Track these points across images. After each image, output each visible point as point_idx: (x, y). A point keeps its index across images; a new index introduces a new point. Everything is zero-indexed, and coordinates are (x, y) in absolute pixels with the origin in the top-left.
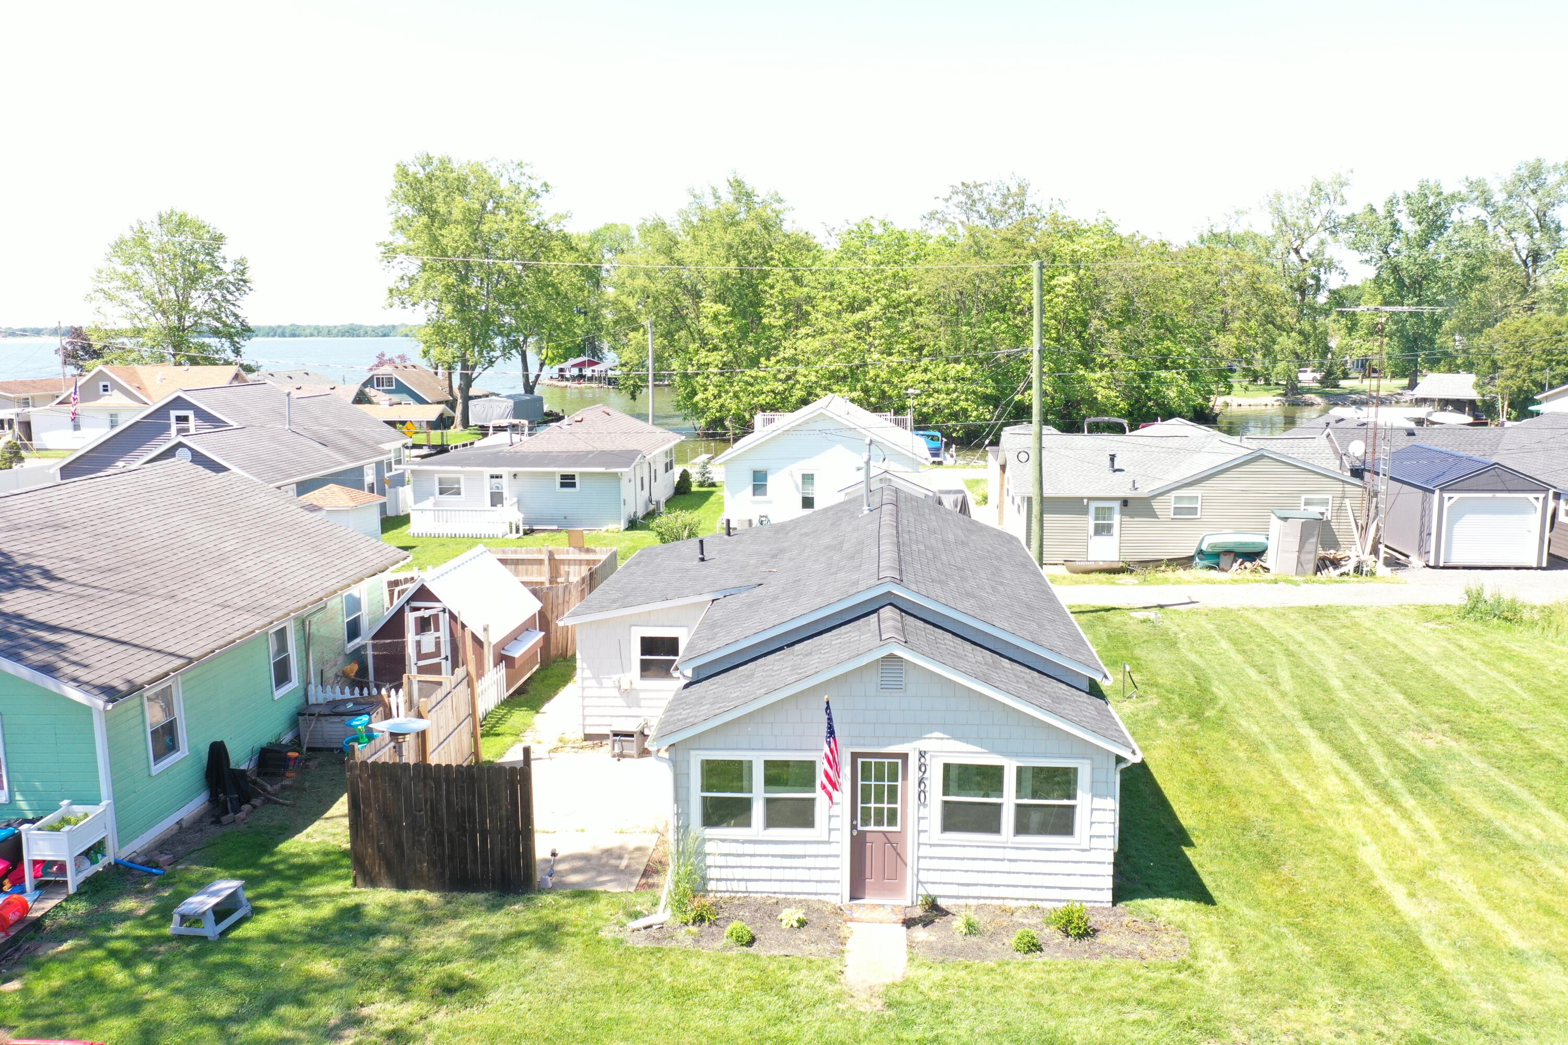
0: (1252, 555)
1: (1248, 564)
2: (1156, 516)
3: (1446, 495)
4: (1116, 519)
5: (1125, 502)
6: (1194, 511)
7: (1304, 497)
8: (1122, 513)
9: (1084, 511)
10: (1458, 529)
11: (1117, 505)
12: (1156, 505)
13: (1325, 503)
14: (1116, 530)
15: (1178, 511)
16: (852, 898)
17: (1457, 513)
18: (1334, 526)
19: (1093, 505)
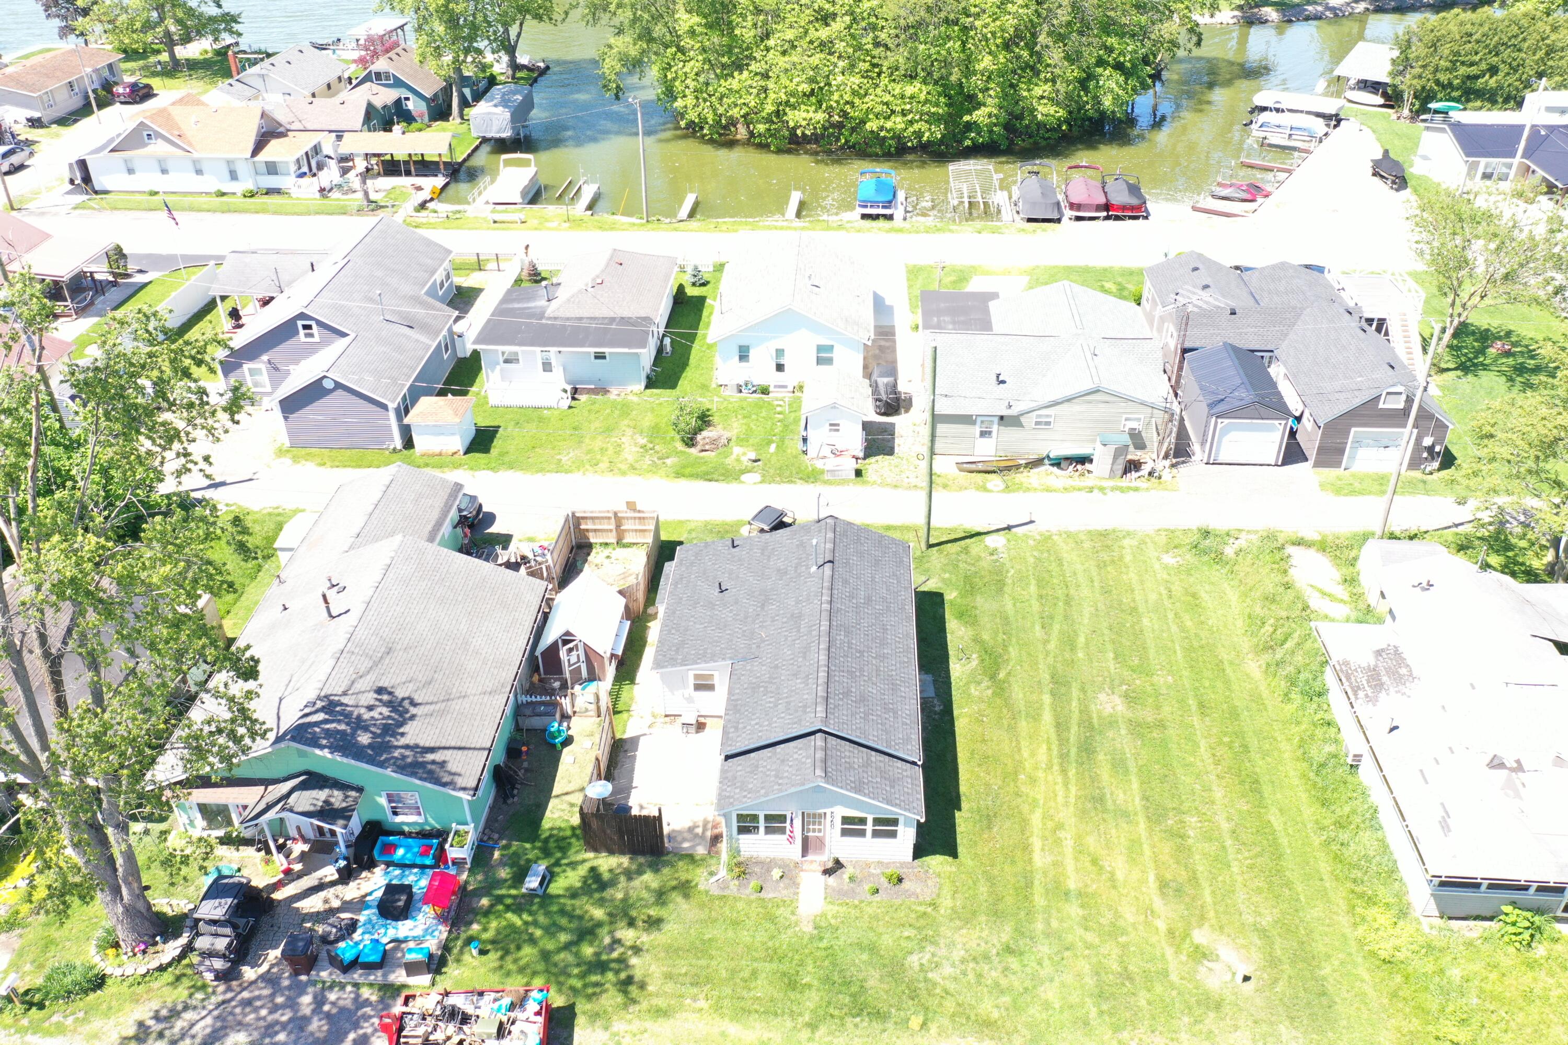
0: (1083, 460)
1: (1079, 467)
2: (1022, 426)
3: (1219, 421)
4: (995, 428)
5: (1002, 418)
6: (1048, 423)
7: (1125, 416)
8: (999, 425)
9: (973, 423)
10: (1226, 439)
11: (996, 420)
12: (1022, 419)
13: (1139, 420)
14: (994, 434)
15: (1037, 423)
16: (803, 856)
17: (1225, 431)
18: (1143, 434)
19: (979, 419)
